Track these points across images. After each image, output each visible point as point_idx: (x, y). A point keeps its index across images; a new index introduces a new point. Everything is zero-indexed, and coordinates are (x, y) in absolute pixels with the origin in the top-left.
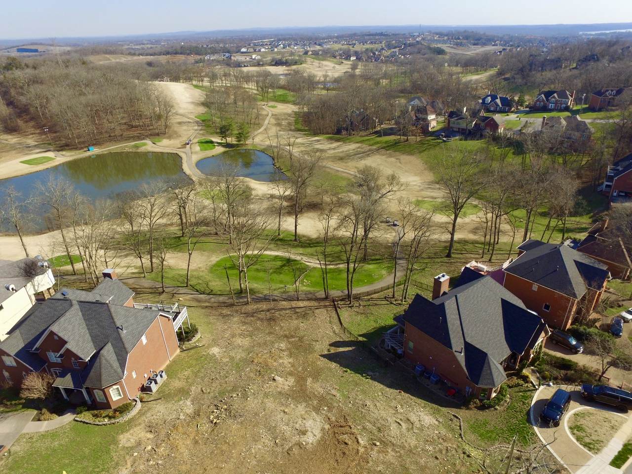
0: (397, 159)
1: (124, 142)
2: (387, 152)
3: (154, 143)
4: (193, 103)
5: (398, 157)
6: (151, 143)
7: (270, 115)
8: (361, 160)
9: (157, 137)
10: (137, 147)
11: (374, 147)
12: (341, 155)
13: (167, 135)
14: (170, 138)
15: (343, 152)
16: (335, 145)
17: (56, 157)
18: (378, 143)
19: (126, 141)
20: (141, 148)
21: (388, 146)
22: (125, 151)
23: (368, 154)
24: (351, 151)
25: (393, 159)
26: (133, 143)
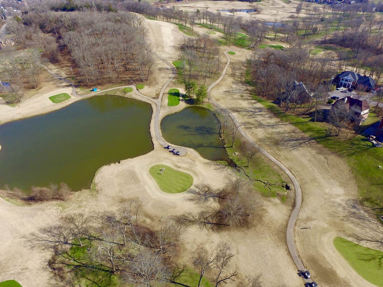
0: (325, 158)
1: (118, 85)
2: (318, 145)
3: (137, 90)
4: (174, 47)
5: (327, 156)
6: (136, 89)
7: (228, 63)
8: (294, 149)
9: (141, 83)
10: (125, 92)
11: (307, 135)
12: (277, 137)
13: (148, 82)
14: (150, 85)
15: (279, 133)
16: (274, 121)
17: (72, 94)
18: (310, 130)
19: (120, 85)
20: (128, 94)
21: (319, 138)
22: (116, 94)
23: (301, 143)
24: (287, 135)
25: (322, 157)
26: (123, 87)
